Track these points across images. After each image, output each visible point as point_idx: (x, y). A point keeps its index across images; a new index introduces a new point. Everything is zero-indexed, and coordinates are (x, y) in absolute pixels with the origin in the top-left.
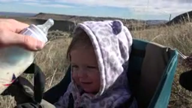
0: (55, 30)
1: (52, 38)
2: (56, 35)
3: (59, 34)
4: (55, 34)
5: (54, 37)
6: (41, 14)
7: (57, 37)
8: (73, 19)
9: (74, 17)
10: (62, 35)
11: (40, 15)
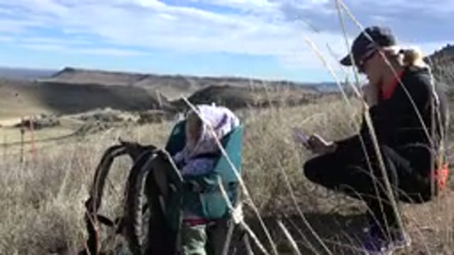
0: (103, 108)
1: (95, 126)
2: (106, 120)
3: (111, 118)
4: (101, 118)
5: (98, 124)
6: (68, 70)
7: (109, 124)
8: (146, 81)
9: (147, 76)
10: (121, 120)
11: (66, 74)
